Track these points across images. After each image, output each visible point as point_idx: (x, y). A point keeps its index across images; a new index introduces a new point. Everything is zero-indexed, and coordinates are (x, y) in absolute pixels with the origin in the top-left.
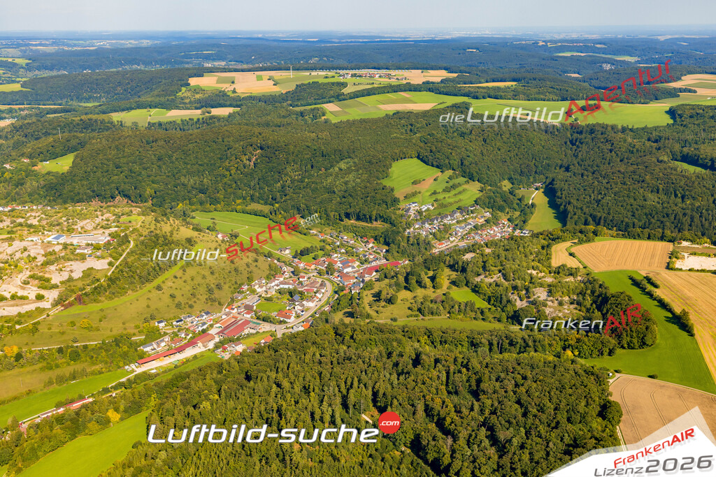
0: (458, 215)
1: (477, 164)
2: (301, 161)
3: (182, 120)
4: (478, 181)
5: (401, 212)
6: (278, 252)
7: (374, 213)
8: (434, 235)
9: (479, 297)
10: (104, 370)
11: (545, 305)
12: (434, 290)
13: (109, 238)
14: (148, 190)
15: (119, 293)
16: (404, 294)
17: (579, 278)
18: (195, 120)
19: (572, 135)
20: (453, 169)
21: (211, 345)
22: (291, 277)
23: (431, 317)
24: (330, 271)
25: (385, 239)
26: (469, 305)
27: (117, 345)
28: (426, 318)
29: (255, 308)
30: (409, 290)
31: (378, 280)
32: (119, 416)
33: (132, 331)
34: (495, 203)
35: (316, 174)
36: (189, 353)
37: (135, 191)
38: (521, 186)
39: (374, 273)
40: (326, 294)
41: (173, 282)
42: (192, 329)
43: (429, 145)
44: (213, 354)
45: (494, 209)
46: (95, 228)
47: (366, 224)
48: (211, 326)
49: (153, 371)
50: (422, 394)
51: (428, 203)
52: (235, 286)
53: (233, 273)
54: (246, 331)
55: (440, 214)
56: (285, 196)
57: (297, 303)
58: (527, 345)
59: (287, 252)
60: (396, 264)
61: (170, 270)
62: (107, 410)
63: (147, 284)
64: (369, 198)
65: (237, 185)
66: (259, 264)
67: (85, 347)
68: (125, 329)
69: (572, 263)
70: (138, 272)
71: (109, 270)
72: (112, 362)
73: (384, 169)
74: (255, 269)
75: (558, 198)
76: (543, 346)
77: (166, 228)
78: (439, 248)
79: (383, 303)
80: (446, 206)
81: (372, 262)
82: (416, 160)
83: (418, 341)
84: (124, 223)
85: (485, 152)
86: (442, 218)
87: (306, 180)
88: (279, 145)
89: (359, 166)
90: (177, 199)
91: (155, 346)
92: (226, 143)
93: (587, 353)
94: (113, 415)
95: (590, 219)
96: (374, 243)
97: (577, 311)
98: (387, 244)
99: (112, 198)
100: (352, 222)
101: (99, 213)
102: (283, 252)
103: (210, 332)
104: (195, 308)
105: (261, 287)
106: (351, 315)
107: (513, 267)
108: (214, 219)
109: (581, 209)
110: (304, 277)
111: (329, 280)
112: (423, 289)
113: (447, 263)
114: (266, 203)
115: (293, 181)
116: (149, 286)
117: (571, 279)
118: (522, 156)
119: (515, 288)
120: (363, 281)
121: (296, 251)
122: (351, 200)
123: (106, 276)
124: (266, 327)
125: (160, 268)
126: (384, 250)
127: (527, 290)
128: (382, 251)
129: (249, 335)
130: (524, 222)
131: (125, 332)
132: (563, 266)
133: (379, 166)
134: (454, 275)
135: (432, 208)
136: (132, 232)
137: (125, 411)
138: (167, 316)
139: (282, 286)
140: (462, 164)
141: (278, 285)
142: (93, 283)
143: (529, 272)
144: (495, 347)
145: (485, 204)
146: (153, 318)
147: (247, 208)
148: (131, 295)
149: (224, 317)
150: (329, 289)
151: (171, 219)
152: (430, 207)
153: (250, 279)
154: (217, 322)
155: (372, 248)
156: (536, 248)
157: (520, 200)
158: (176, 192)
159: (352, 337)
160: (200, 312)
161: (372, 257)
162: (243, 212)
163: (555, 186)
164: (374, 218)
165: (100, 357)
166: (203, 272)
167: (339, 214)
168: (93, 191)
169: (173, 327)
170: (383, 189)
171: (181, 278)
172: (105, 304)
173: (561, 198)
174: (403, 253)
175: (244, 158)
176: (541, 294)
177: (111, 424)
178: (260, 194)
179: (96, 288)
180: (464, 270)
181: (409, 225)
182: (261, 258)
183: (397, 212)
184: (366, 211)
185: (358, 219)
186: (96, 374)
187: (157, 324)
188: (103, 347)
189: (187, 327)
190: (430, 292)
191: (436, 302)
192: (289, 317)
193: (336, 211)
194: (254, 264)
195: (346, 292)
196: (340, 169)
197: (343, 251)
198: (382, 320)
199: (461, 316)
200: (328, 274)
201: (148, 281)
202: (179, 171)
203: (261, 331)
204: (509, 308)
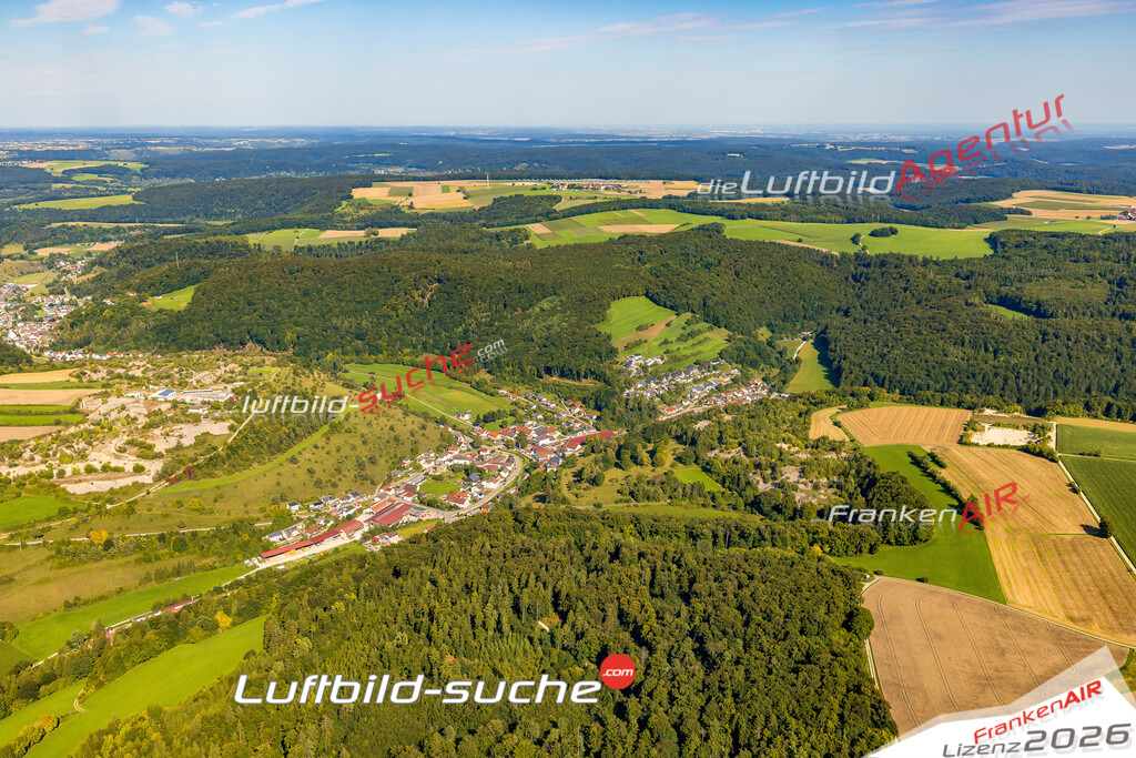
0: (695, 371)
2: (491, 298)
3: (339, 244)
4: (725, 327)
5: (619, 366)
6: (455, 418)
8: (662, 397)
9: (711, 477)
10: (216, 564)
11: (796, 489)
12: (652, 468)
13: (232, 395)
14: (289, 334)
15: (240, 465)
16: (614, 473)
17: (844, 455)
18: (356, 244)
19: (856, 269)
20: (693, 312)
21: (358, 536)
22: (469, 450)
23: (646, 503)
24: (521, 442)
26: (697, 488)
27: (236, 532)
28: (640, 504)
29: (418, 489)
30: (620, 467)
31: (582, 455)
32: (230, 620)
33: (256, 516)
34: (746, 357)
35: (509, 316)
36: (329, 545)
37: (272, 336)
38: (783, 335)
39: (579, 447)
40: (514, 471)
41: (313, 454)
42: (334, 514)
43: (662, 279)
44: (359, 548)
45: (744, 364)
46: (215, 382)
47: (571, 382)
48: (360, 511)
49: (280, 567)
50: (616, 596)
51: (656, 356)
52: (395, 460)
53: (392, 442)
54: (405, 519)
55: (671, 370)
57: (474, 484)
58: (763, 539)
59: (467, 417)
60: (608, 436)
61: (308, 437)
62: (216, 612)
63: (278, 455)
64: (577, 348)
65: (405, 329)
66: (427, 432)
67: (195, 534)
68: (247, 512)
69: (836, 435)
70: (267, 438)
71: (229, 435)
72: (227, 555)
73: (601, 310)
74: (421, 439)
75: (831, 351)
76: (783, 540)
77: (307, 383)
78: (668, 414)
79: (584, 485)
80: (680, 360)
81: (577, 432)
82: (643, 299)
83: (622, 531)
84: (253, 376)
85: (736, 289)
86: (674, 376)
87: (497, 323)
88: (462, 277)
89: (567, 305)
90: (326, 347)
91: (285, 535)
92: (393, 273)
93: (841, 550)
94: (223, 619)
95: (871, 379)
96: (581, 407)
97: (837, 497)
98: (599, 408)
99: (242, 344)
100: (554, 379)
101: (221, 363)
102: (461, 418)
103: (357, 519)
104: (339, 488)
105: (428, 462)
106: (542, 499)
107: (758, 438)
108: (373, 373)
109: (860, 365)
110: (486, 450)
111: (519, 455)
112: (639, 467)
113: (673, 433)
114: (442, 354)
115: (479, 325)
116: (281, 458)
117: (832, 455)
118: (785, 296)
119: (758, 466)
120: (563, 457)
121: (478, 417)
122: (553, 349)
123: (225, 443)
124: (431, 514)
125: (296, 435)
126: (595, 417)
127: (773, 469)
128: (591, 418)
129: (408, 524)
130: (784, 382)
131: (246, 517)
132: (824, 438)
133: (593, 306)
134: (681, 449)
135: (661, 362)
136: (263, 388)
137: (239, 614)
138: (302, 497)
139: (456, 461)
140: (705, 304)
141: (450, 461)
142: (208, 452)
143: (778, 445)
144: (721, 541)
145: (732, 358)
146: (284, 499)
147: (418, 359)
148: (256, 469)
149: (377, 499)
150: (518, 467)
151: (315, 372)
152: (659, 360)
153: (414, 452)
154: (367, 507)
155: (579, 413)
156: (791, 415)
157: (780, 353)
158: (325, 337)
159: (535, 525)
160: (346, 492)
161: (578, 425)
162: (412, 365)
163: (829, 336)
164: (583, 374)
165: (213, 547)
166: (352, 442)
167: (538, 369)
168: (217, 335)
169: (309, 511)
170: (597, 336)
171: (322, 448)
172: (223, 479)
173: (835, 351)
174: (619, 421)
175: (416, 294)
176: (791, 474)
177: (220, 630)
178: (434, 341)
179: (211, 459)
180: (693, 442)
181: (629, 384)
182: (431, 425)
183: (615, 367)
184: (572, 364)
185: (562, 375)
186: (207, 570)
187: (288, 507)
188: (218, 534)
189: (328, 511)
190: (647, 471)
191: (654, 484)
192: (462, 502)
193: (533, 365)
194: (421, 432)
195: (540, 470)
196: (542, 310)
197: (540, 417)
198: (582, 505)
199: (685, 503)
200: (518, 446)
201: (280, 451)
202: (330, 310)
203: (424, 518)
204: (748, 492)
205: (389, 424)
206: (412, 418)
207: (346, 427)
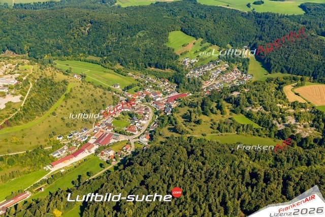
0: (211, 65)
1: (214, 35)
2: (116, 31)
4: (216, 45)
6: (113, 87)
7: (167, 64)
9: (252, 120)
11: (297, 128)
12: (222, 116)
13: (16, 81)
14: (26, 46)
15: (30, 118)
16: (204, 118)
17: (308, 110)
20: (202, 38)
21: (93, 151)
23: (226, 133)
24: (148, 99)
25: (175, 80)
26: (249, 127)
27: (37, 154)
28: (223, 134)
29: (112, 125)
30: (206, 115)
31: (180, 106)
32: (61, 213)
33: (43, 144)
35: (125, 39)
36: (81, 156)
37: (18, 47)
38: (237, 48)
39: (175, 102)
40: (150, 114)
41: (61, 110)
42: (79, 140)
43: (186, 23)
44: (95, 157)
45: (229, 62)
46: (5, 74)
47: (161, 70)
48: (89, 137)
49: (62, 171)
51: (195, 58)
53: (94, 102)
54: (112, 141)
55: (202, 65)
56: (110, 52)
57: (136, 122)
59: (119, 87)
61: (57, 101)
63: (46, 111)
64: (162, 55)
65: (79, 45)
66: (107, 95)
67: (17, 156)
68: (39, 142)
69: (300, 100)
70: (40, 104)
71: (21, 103)
72: (35, 165)
73: (166, 37)
74: (105, 100)
77: (49, 74)
79: (193, 124)
81: (170, 93)
82: (180, 32)
84: (22, 70)
85: (216, 27)
86: (204, 68)
88: (101, 21)
89: (151, 35)
90: (44, 53)
91: (60, 153)
94: (57, 213)
96: (168, 82)
97: (317, 132)
98: (178, 83)
100: (152, 68)
102: (116, 87)
103: (90, 142)
104: (77, 126)
106: (175, 130)
107: (269, 102)
108: (68, 65)
111: (149, 105)
112: (214, 115)
114: (97, 56)
115: (112, 43)
116: (48, 113)
119: (274, 116)
121: (124, 87)
122: (151, 55)
123: (21, 107)
124: (122, 138)
125: (52, 101)
126: (175, 87)
127: (283, 118)
129: (114, 143)
131: (40, 145)
132: (296, 101)
134: (230, 106)
136: (29, 77)
138: (62, 132)
139: (123, 110)
140: (207, 35)
142: (13, 112)
143: (278, 105)
145: (224, 59)
146: (54, 134)
147: (87, 58)
148: (38, 120)
149: (95, 131)
150: (151, 111)
152: (196, 60)
153: (104, 106)
154: (92, 135)
155: (168, 85)
158: (43, 48)
160: (81, 128)
161: (169, 90)
162: (85, 61)
164: (166, 67)
165: (27, 162)
166: (77, 103)
167: (145, 64)
169: (67, 140)
170: (168, 49)
171: (65, 106)
172: (23, 126)
174: (187, 88)
175: (82, 29)
178: (93, 50)
179: (16, 116)
181: (187, 72)
182: (107, 92)
183: (179, 63)
184: (161, 62)
185: (156, 67)
186: (26, 174)
187: (58, 138)
188: (28, 155)
189: (76, 139)
190: (220, 117)
191: (227, 124)
192: (134, 131)
193: (143, 62)
194: (104, 96)
195: (162, 114)
196: (140, 37)
197: (151, 86)
198: (196, 134)
199: (244, 133)
200: (147, 101)
201: (47, 109)
202: (43, 35)
203: (120, 140)
204: (274, 129)
205: (91, 92)
206: (98, 89)
207: (73, 96)
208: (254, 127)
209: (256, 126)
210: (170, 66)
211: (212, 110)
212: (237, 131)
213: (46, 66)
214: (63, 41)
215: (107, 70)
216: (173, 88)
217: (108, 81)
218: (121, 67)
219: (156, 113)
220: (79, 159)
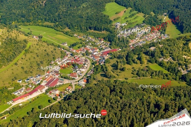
0: (137, 28)
1: (141, 5)
2: (66, 3)
4: (142, 12)
5: (113, 27)
6: (62, 45)
7: (103, 27)
9: (163, 68)
12: (141, 65)
16: (127, 66)
20: (131, 7)
21: (44, 91)
22: (71, 57)
23: (143, 78)
24: (87, 53)
25: (109, 39)
26: (160, 72)
27: (2, 93)
28: (141, 78)
29: (59, 72)
30: (129, 64)
31: (111, 58)
33: (7, 85)
35: (73, 9)
36: (35, 95)
38: (159, 14)
39: (108, 55)
40: (89, 65)
41: (22, 61)
42: (34, 83)
44: (45, 95)
45: (151, 25)
47: (99, 32)
48: (42, 81)
49: (20, 105)
51: (124, 22)
52: (49, 62)
53: (47, 55)
54: (58, 84)
55: (130, 27)
56: (61, 19)
57: (77, 70)
59: (66, 44)
61: (19, 55)
63: (10, 62)
64: (99, 21)
65: (38, 14)
68: (4, 84)
70: (6, 57)
74: (55, 54)
78: (132, 43)
79: (119, 71)
80: (132, 24)
81: (105, 49)
82: (114, 3)
86: (131, 29)
89: (92, 6)
90: (12, 20)
91: (19, 92)
96: (103, 40)
98: (110, 41)
100: (92, 31)
102: (64, 45)
103: (42, 84)
104: (33, 73)
105: (59, 62)
106: (105, 76)
110: (77, 57)
111: (88, 58)
112: (135, 64)
113: (143, 51)
114: (52, 22)
115: (63, 12)
116: (12, 63)
119: (179, 64)
120: (104, 59)
121: (71, 45)
122: (91, 21)
124: (66, 82)
125: (15, 55)
126: (109, 44)
128: (108, 44)
129: (60, 86)
130: (164, 31)
131: (5, 86)
134: (148, 57)
138: (22, 77)
140: (135, 5)
141: (67, 61)
143: (183, 56)
146: (16, 78)
147: (44, 24)
148: (4, 68)
149: (47, 77)
150: (89, 62)
152: (125, 24)
153: (54, 58)
154: (44, 80)
155: (103, 43)
156: (181, 45)
157: (160, 20)
160: (36, 75)
161: (104, 47)
162: (42, 26)
164: (102, 29)
166: (34, 56)
167: (86, 28)
169: (25, 83)
170: (104, 16)
171: (24, 59)
174: (117, 45)
175: (40, 2)
180: (153, 55)
182: (57, 48)
183: (112, 27)
184: (99, 26)
185: (95, 29)
187: (18, 82)
189: (32, 82)
192: (76, 76)
193: (85, 26)
194: (55, 51)
195: (98, 64)
196: (83, 7)
197: (90, 44)
198: (121, 79)
199: (157, 77)
200: (87, 55)
201: (11, 61)
202: (11, 7)
203: (65, 83)
204: (179, 74)
205: (44, 49)
206: (50, 46)
207: (31, 51)
208: (164, 73)
209: (166, 72)
210: (106, 29)
211: (133, 61)
212: (151, 75)
213: (12, 30)
214: (26, 11)
215: (59, 32)
216: (107, 45)
217: (59, 40)
218: (69, 30)
219: (93, 64)
220: (33, 97)
